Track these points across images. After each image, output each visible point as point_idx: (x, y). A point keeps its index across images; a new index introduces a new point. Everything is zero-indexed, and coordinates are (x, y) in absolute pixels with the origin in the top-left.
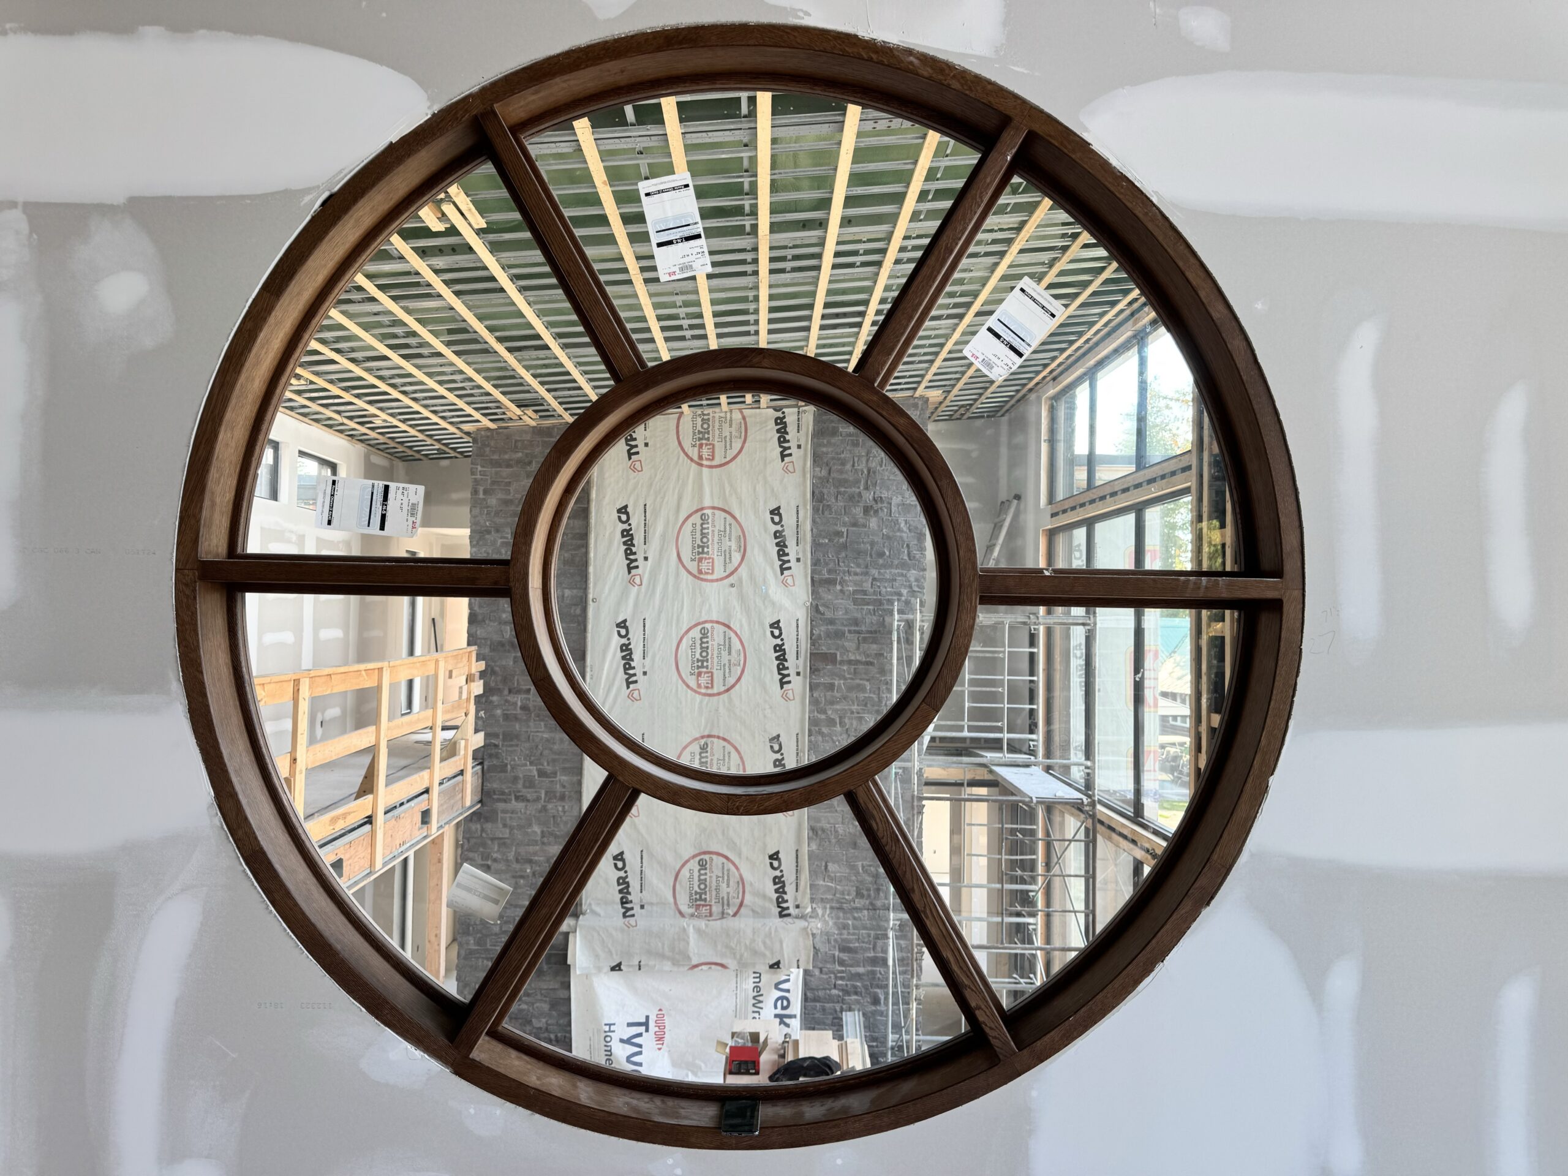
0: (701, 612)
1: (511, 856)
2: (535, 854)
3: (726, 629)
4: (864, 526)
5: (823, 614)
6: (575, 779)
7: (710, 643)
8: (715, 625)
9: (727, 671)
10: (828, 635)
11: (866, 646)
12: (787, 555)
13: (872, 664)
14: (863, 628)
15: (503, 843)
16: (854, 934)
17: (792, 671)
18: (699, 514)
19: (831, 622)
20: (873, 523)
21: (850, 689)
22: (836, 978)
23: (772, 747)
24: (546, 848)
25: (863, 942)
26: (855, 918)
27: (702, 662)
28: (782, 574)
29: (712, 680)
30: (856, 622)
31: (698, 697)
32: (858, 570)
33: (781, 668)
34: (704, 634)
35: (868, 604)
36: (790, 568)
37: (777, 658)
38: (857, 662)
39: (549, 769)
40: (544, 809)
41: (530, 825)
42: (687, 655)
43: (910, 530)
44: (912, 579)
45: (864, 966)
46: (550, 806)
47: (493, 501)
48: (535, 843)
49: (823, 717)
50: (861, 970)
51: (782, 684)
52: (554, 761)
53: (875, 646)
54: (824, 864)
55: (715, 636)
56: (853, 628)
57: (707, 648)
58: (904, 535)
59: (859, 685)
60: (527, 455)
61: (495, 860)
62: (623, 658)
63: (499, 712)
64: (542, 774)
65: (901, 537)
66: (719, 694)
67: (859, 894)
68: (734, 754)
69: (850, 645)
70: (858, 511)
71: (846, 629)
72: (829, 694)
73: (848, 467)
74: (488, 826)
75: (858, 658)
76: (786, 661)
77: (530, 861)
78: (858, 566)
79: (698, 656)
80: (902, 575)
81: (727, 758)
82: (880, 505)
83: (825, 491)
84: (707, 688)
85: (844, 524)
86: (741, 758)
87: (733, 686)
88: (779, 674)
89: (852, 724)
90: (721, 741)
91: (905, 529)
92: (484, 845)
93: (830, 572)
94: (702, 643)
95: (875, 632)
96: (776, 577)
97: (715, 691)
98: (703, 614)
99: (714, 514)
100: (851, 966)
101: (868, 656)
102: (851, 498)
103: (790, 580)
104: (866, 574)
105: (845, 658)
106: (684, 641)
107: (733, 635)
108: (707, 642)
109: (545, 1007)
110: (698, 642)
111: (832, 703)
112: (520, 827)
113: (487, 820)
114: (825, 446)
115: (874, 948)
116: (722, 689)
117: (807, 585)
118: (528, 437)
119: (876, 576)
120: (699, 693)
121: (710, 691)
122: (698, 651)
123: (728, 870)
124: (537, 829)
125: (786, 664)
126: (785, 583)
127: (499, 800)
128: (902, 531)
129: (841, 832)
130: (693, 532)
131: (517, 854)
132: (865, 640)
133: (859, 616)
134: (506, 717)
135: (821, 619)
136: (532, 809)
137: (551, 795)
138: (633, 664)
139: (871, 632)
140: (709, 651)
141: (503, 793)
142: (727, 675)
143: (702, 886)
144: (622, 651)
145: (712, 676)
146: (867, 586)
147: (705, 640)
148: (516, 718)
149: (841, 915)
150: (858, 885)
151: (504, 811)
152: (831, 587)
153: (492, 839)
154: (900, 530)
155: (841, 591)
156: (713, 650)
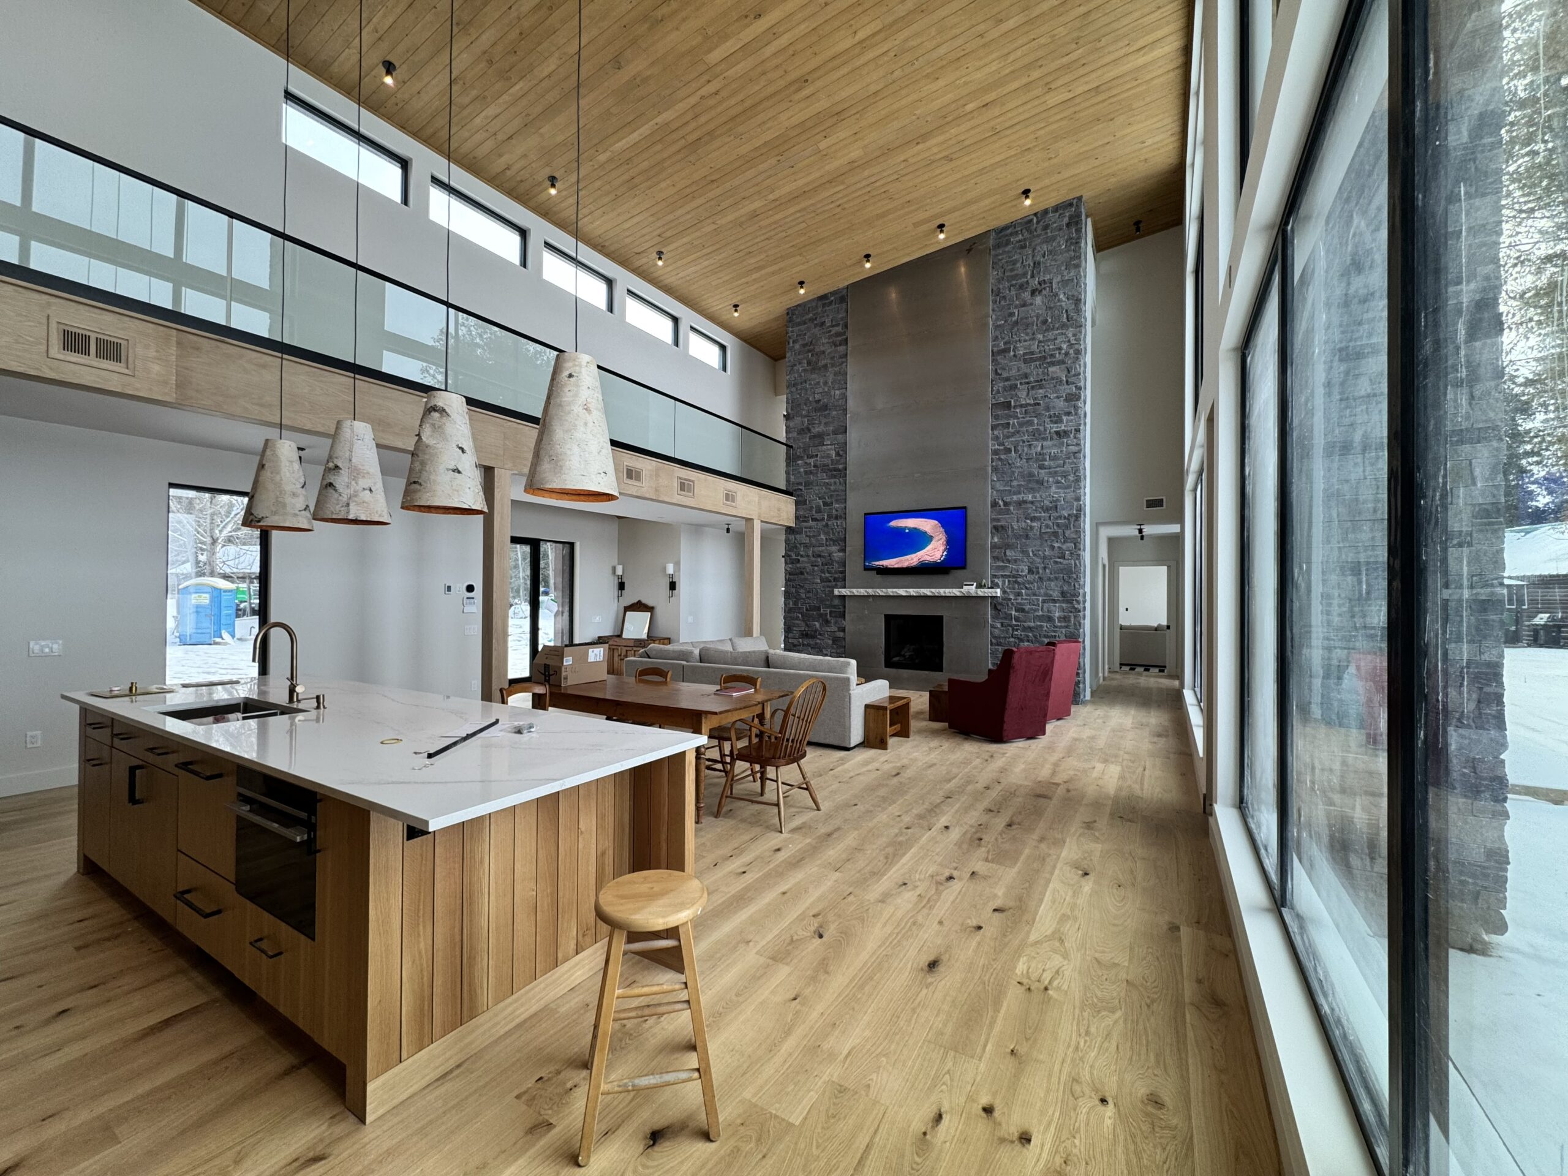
1: (810, 553)
2: (822, 551)
4: (1031, 304)
5: (1001, 375)
6: (843, 506)
10: (1005, 389)
11: (1034, 392)
13: (1039, 404)
14: (1032, 379)
15: (806, 546)
19: (1007, 379)
20: (1038, 300)
21: (1021, 425)
22: (1013, 630)
24: (828, 548)
25: (1034, 605)
26: (1027, 588)
30: (1026, 376)
32: (1027, 338)
35: (1035, 361)
38: (1027, 405)
39: (828, 500)
40: (827, 525)
41: (819, 535)
43: (1068, 299)
44: (1070, 335)
45: (1034, 622)
46: (830, 523)
47: (797, 346)
48: (821, 545)
49: (1002, 448)
50: (1032, 624)
52: (831, 496)
53: (1041, 391)
54: (1003, 551)
56: (1023, 381)
58: (1063, 304)
61: (802, 556)
63: (802, 470)
64: (825, 504)
65: (1061, 306)
67: (1030, 572)
69: (1023, 394)
70: (1026, 295)
71: (1019, 382)
72: (1006, 430)
74: (798, 536)
75: (1028, 402)
77: (820, 556)
80: (1062, 334)
82: (1043, 286)
91: (1064, 299)
92: (796, 547)
93: (1005, 344)
95: (1041, 380)
100: (1025, 622)
102: (1021, 287)
104: (1033, 339)
105: (1018, 403)
109: (830, 642)
111: (1008, 437)
112: (814, 536)
113: (798, 533)
114: (1001, 254)
115: (1042, 610)
119: (1042, 339)
124: (823, 537)
127: (803, 521)
128: (1062, 301)
129: (1016, 527)
131: (813, 552)
132: (1033, 388)
133: (1028, 371)
134: (806, 472)
135: (999, 379)
136: (820, 524)
137: (830, 517)
139: (1037, 381)
141: (805, 517)
146: (1034, 348)
148: (811, 472)
151: (806, 528)
152: (1007, 355)
153: (800, 544)
154: (1059, 300)
155: (1014, 355)
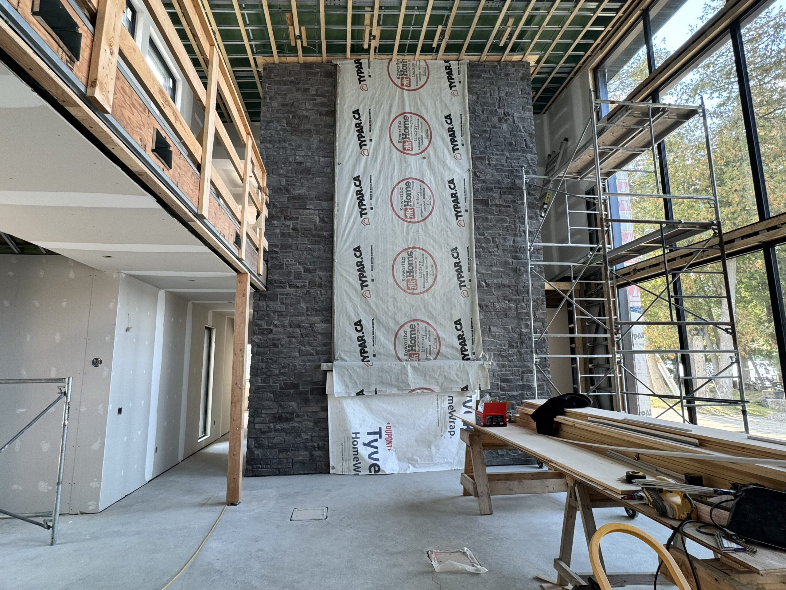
0: (405, 173)
1: (287, 323)
2: (302, 322)
3: (422, 183)
4: (500, 128)
5: (479, 177)
6: (328, 274)
7: (412, 191)
8: (414, 181)
9: (423, 208)
10: (482, 188)
11: (505, 196)
12: (456, 141)
13: (509, 207)
14: (503, 186)
15: (281, 314)
16: (509, 371)
17: (462, 209)
18: (403, 116)
19: (484, 182)
20: (505, 126)
21: (498, 221)
22: (500, 399)
23: (453, 255)
24: (309, 318)
25: (515, 376)
26: (509, 361)
27: (408, 202)
28: (454, 152)
29: (414, 213)
30: (499, 182)
31: (406, 224)
32: (498, 153)
33: (456, 207)
34: (408, 185)
35: (505, 172)
36: (458, 149)
37: (453, 201)
38: (501, 206)
39: (311, 267)
40: (308, 292)
41: (299, 303)
42: (398, 198)
43: (526, 132)
44: (529, 159)
45: (517, 391)
46: (312, 291)
47: (275, 104)
48: (303, 314)
49: (482, 237)
50: (515, 393)
51: (457, 217)
52: (314, 262)
53: (510, 196)
54: (488, 327)
55: (415, 187)
56: (497, 186)
57: (410, 194)
58: (523, 134)
59: (502, 219)
60: (297, 79)
61: (276, 326)
62: (358, 199)
63: (278, 231)
64: (306, 270)
65: (521, 135)
66: (418, 222)
67: (511, 346)
68: (429, 259)
69: (496, 195)
70: (495, 119)
71: (493, 186)
72: (485, 223)
73: (488, 95)
74: (271, 303)
75: (501, 203)
76: (459, 203)
77: (299, 327)
78: (498, 150)
79: (405, 199)
80: (523, 156)
81: (425, 261)
82: (508, 117)
83: (476, 108)
84: (411, 218)
85: (488, 126)
86: (434, 261)
87: (427, 217)
88: (455, 211)
89: (500, 242)
90: (421, 251)
91: (523, 131)
92: (268, 315)
93: (481, 153)
94: (407, 191)
95: (510, 188)
96: (450, 154)
97: (416, 220)
98: (407, 173)
99: (411, 117)
100: (509, 391)
101: (506, 202)
102: (491, 112)
103: (458, 156)
104: (503, 155)
105: (493, 203)
106: (396, 189)
107: (425, 187)
108: (410, 191)
109: (311, 424)
110: (405, 190)
111: (488, 229)
112: (291, 305)
113: (270, 299)
114: (474, 83)
115: (522, 379)
116: (421, 219)
117: (469, 159)
118: (297, 69)
119: (508, 156)
120: (406, 221)
121: (413, 220)
122: (405, 196)
123: (429, 331)
124: (304, 306)
125: (459, 205)
126: (455, 158)
127: (278, 287)
129: (497, 307)
130: (399, 126)
131: (291, 322)
132: (504, 192)
133: (500, 179)
134: (283, 234)
135: (478, 180)
136: (300, 292)
137: (312, 284)
138: (364, 203)
139: (508, 188)
140: (412, 196)
141: (281, 282)
142: (423, 211)
143: (413, 342)
144: (357, 194)
145: (414, 211)
146: (503, 161)
147: (409, 189)
148: (289, 235)
149: (501, 359)
150: (510, 339)
151: (281, 294)
152: (483, 162)
153: (274, 312)
154: (520, 131)
155: (489, 164)
156: (414, 195)
